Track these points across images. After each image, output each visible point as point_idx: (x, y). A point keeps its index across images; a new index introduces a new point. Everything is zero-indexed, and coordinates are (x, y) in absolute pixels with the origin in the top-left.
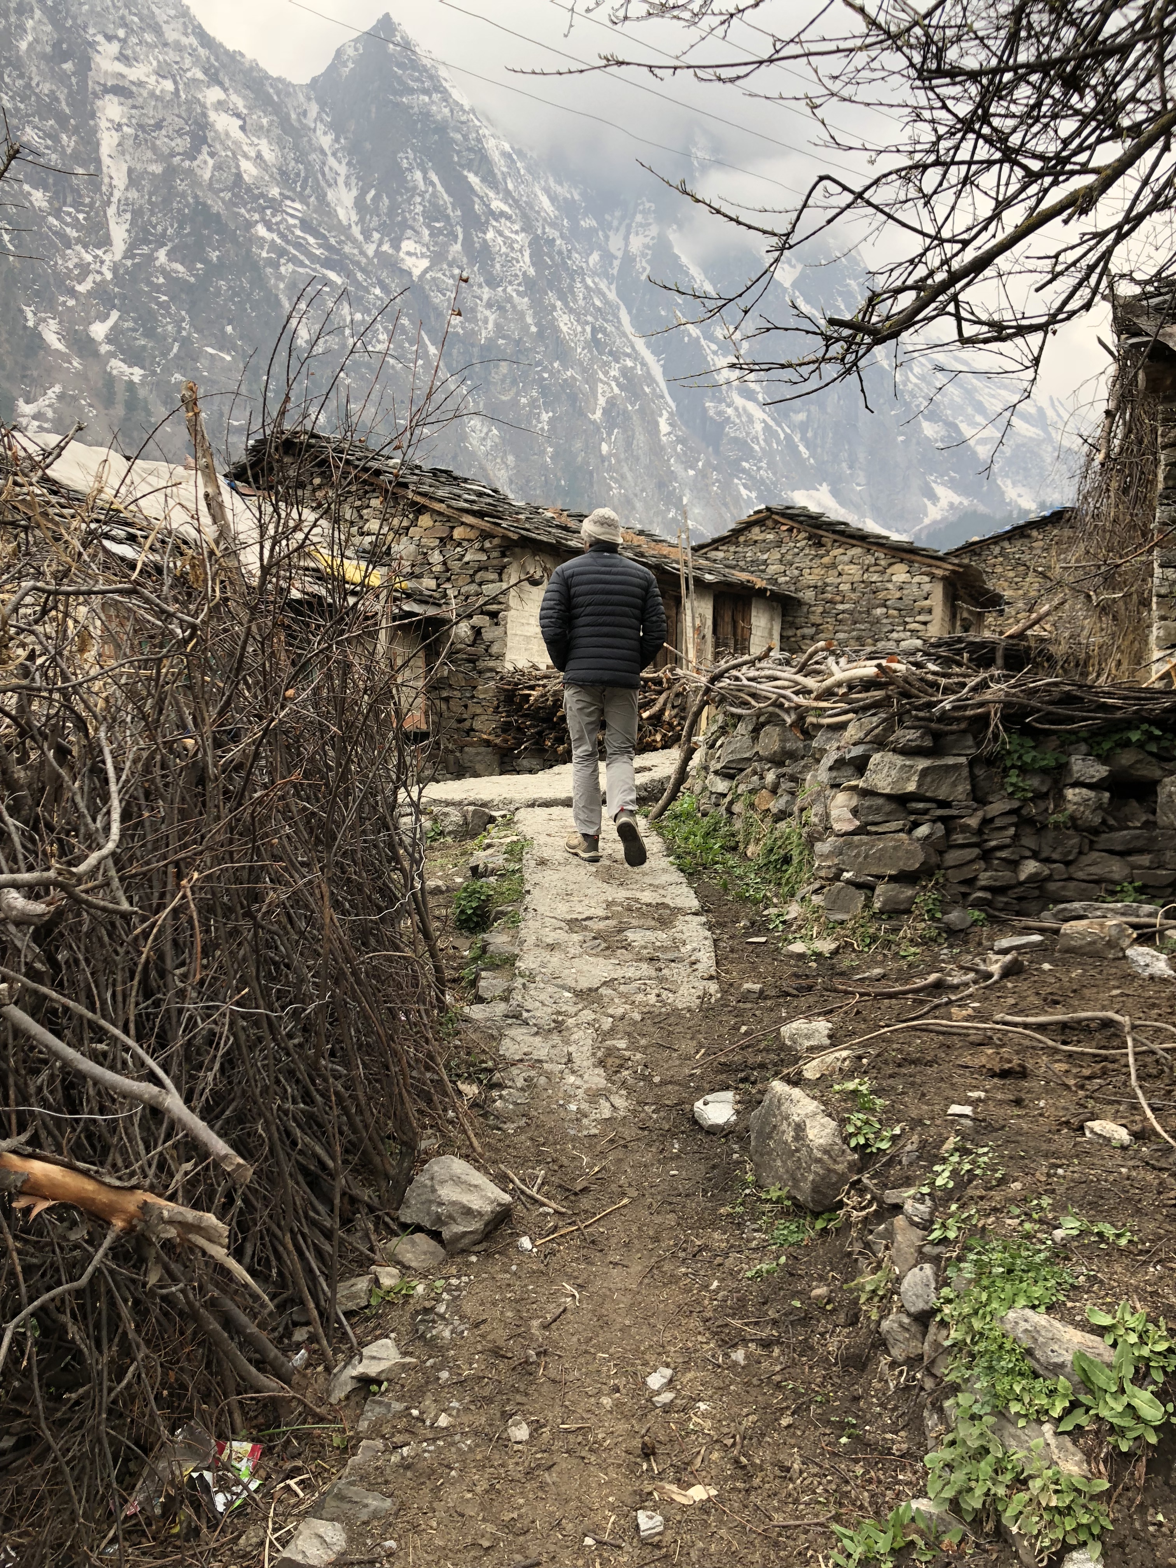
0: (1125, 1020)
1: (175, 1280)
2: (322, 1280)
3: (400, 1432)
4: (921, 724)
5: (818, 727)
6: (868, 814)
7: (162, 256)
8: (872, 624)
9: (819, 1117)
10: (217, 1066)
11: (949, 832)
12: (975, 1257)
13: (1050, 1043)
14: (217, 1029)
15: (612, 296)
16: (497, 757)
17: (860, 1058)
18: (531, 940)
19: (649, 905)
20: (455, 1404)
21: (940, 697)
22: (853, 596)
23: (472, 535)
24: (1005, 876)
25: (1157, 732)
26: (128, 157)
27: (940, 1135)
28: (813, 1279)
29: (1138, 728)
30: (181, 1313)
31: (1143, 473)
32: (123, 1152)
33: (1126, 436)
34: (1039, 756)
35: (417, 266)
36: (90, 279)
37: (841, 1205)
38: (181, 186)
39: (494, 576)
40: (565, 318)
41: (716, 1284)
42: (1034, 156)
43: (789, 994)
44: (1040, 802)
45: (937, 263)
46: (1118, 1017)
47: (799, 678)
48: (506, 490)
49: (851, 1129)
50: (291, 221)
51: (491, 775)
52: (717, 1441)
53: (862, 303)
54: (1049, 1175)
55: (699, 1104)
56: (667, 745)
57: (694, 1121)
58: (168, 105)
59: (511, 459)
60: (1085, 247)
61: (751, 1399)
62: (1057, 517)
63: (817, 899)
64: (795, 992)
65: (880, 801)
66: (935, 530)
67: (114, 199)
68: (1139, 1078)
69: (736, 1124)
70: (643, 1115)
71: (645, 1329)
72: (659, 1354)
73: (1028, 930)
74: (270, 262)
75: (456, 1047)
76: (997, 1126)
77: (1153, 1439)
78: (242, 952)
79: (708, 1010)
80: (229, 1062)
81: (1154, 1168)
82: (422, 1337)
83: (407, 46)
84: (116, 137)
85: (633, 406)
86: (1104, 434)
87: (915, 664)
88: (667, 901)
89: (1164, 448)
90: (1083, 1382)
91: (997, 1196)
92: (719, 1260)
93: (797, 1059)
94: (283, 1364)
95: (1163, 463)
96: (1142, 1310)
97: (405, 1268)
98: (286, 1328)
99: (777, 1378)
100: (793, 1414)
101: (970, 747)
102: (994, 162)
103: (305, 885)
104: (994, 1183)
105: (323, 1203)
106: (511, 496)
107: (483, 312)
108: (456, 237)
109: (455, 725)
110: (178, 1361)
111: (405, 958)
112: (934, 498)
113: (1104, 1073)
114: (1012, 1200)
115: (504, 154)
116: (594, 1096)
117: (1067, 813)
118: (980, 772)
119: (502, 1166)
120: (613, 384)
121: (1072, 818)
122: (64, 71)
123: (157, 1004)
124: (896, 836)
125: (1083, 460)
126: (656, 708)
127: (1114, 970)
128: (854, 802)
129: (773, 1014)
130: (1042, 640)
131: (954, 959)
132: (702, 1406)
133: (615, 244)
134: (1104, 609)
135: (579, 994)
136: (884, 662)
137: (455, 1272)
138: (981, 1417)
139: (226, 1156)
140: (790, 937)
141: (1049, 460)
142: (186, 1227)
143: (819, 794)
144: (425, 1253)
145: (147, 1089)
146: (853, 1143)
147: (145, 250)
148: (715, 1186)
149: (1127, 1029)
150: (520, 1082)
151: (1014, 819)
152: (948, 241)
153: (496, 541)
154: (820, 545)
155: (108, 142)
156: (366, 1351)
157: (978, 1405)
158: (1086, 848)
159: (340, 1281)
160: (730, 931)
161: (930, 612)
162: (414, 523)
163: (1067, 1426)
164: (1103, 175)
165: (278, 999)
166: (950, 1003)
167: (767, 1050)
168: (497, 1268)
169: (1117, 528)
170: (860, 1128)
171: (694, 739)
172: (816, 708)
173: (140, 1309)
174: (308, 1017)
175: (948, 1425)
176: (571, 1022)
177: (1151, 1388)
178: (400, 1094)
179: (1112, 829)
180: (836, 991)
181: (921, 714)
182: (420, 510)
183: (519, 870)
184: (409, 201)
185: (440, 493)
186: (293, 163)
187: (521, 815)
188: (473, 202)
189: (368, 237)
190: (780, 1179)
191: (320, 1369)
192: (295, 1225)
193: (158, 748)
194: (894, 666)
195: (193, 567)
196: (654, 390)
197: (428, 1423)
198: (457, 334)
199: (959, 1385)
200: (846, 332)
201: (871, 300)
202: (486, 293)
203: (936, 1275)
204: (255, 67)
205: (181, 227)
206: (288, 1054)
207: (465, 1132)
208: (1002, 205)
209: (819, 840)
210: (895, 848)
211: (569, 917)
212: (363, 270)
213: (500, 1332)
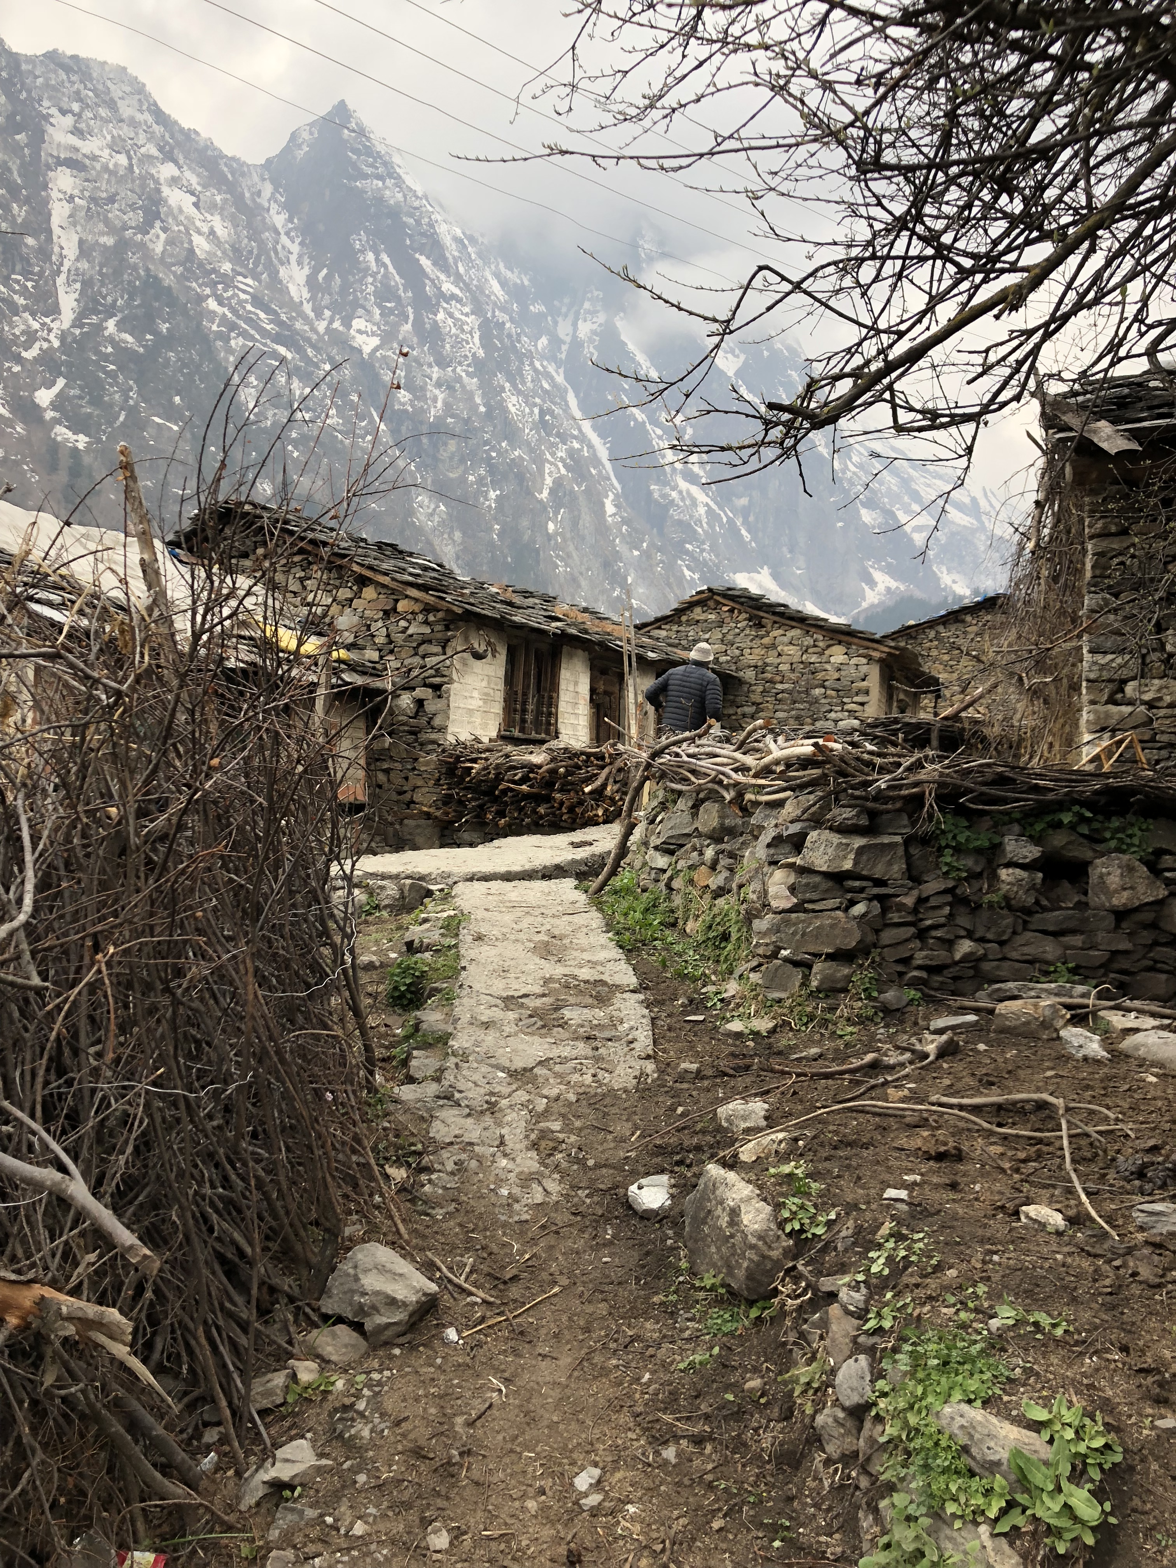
0: (1059, 1102)
1: (76, 1379)
2: (236, 1376)
3: (312, 1542)
4: (855, 802)
5: (756, 804)
6: (804, 892)
7: (111, 325)
8: (811, 704)
9: (754, 1201)
10: (130, 1149)
11: (884, 911)
12: (910, 1348)
13: (986, 1125)
14: (131, 1111)
15: (560, 379)
16: (437, 830)
17: (796, 1140)
18: (466, 1018)
19: (586, 982)
20: (372, 1510)
21: (876, 776)
22: (792, 676)
23: (417, 608)
24: (940, 955)
25: (1089, 814)
26: (79, 228)
27: (875, 1220)
28: (747, 1371)
29: (1070, 810)
30: (83, 1417)
31: (1071, 562)
32: (24, 1241)
33: (1055, 526)
34: (973, 836)
35: (368, 344)
36: (37, 345)
37: (776, 1292)
38: (133, 259)
39: (438, 649)
40: (514, 399)
41: (647, 1376)
42: (966, 254)
43: (726, 1074)
44: (973, 881)
45: (873, 352)
46: (1051, 1099)
47: (738, 755)
48: (451, 564)
49: (786, 1214)
50: (243, 296)
51: (431, 847)
52: (645, 1547)
53: (801, 389)
54: (984, 1262)
55: (633, 1188)
56: (608, 820)
57: (628, 1205)
58: (121, 180)
59: (458, 535)
60: (1016, 342)
61: (682, 1500)
62: (989, 604)
63: (755, 977)
64: (732, 1072)
65: (817, 879)
66: (873, 614)
67: (64, 269)
68: (1073, 1161)
69: (671, 1208)
70: (576, 1199)
71: (574, 1426)
72: (588, 1452)
73: (963, 1010)
74: (220, 336)
75: (385, 1129)
76: (932, 1210)
77: (1090, 1540)
78: (160, 1030)
79: (644, 1090)
80: (144, 1145)
81: (1089, 1254)
82: (341, 1436)
83: (361, 132)
84: (67, 208)
85: (579, 486)
86: (1035, 523)
87: (851, 744)
88: (605, 978)
89: (1091, 537)
90: (1019, 1481)
91: (933, 1284)
92: (651, 1351)
93: (733, 1141)
94: (190, 1469)
95: (1090, 552)
96: (1079, 1403)
97: (324, 1362)
98: (196, 1428)
99: (709, 1477)
100: (725, 1516)
101: (905, 827)
102: (926, 259)
103: (229, 960)
104: (929, 1270)
105: (240, 1293)
106: (457, 571)
107: (432, 390)
108: (407, 318)
109: (395, 797)
110: (78, 1465)
111: (333, 1037)
112: (872, 583)
113: (1039, 1156)
114: (946, 1288)
115: (456, 239)
116: (527, 1180)
117: (1001, 893)
118: (915, 851)
119: (429, 1254)
120: (560, 465)
121: (1006, 898)
122: (17, 143)
123: (69, 1083)
124: (833, 914)
125: (1014, 549)
126: (598, 783)
127: (1048, 1051)
128: (792, 879)
129: (710, 1095)
130: (976, 722)
131: (891, 1039)
132: (631, 1509)
133: (564, 330)
134: (1035, 693)
135: (514, 1074)
136: (821, 741)
137: (377, 1366)
138: (917, 1518)
139: (131, 1247)
140: (728, 1015)
141: (982, 548)
142: (85, 1323)
143: (757, 870)
144: (346, 1346)
145: (50, 1175)
146: (788, 1229)
147: (94, 319)
148: (649, 1274)
149: (1061, 1112)
150: (450, 1166)
151: (949, 898)
152: (885, 332)
153: (440, 615)
154: (760, 626)
155: (59, 212)
156: (279, 1453)
157: (914, 1506)
158: (1020, 928)
159: (255, 1377)
160: (668, 1008)
161: (867, 692)
162: (358, 595)
163: (1004, 1527)
164: (1033, 273)
165: (198, 1079)
166: (886, 1083)
167: (703, 1132)
168: (421, 1361)
169: (1048, 614)
170: (795, 1213)
171: (635, 814)
172: (754, 786)
173: (38, 1410)
174: (229, 1097)
175: (883, 1526)
176: (504, 1103)
177: (1089, 1486)
178: (324, 1178)
179: (1044, 909)
180: (772, 1071)
181: (857, 793)
182: (363, 581)
183: (456, 946)
184: (361, 281)
185: (385, 566)
186: (246, 241)
187: (456, 890)
188: (425, 285)
189: (319, 315)
190: (714, 1266)
191: (230, 1473)
192: (210, 1317)
193: (78, 818)
194: (831, 745)
195: (122, 632)
196: (600, 472)
197: (342, 1531)
198: (406, 411)
199: (894, 1484)
200: (786, 416)
201: (809, 386)
202: (436, 372)
203: (872, 1367)
204: (209, 145)
205: (131, 298)
206: (207, 1136)
207: (391, 1217)
208: (935, 300)
209: (756, 917)
210: (832, 926)
211: (505, 995)
212: (313, 346)
213: (422, 1430)
